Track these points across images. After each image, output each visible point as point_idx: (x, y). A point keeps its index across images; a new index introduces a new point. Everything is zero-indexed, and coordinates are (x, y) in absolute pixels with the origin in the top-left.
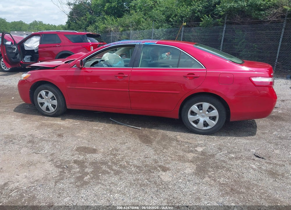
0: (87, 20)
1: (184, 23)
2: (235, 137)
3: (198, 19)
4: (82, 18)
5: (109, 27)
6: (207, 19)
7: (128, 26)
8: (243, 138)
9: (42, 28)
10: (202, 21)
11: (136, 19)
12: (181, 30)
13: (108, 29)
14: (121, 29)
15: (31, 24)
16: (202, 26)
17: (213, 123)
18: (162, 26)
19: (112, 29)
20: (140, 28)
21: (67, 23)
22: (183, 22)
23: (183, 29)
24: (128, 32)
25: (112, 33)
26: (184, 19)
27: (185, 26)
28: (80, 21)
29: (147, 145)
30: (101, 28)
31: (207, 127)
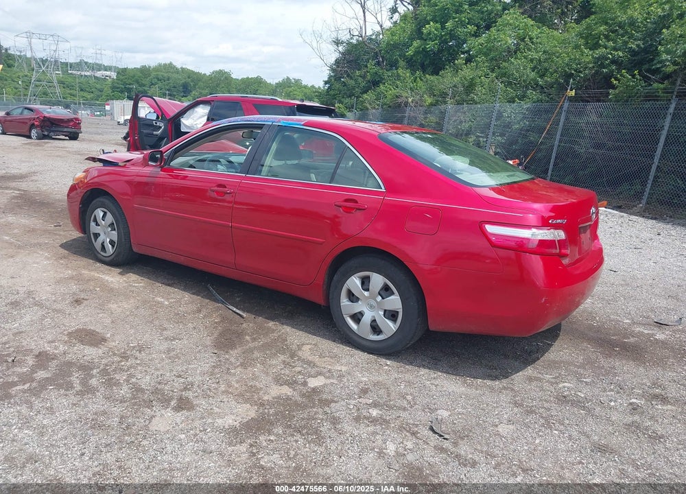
0: (369, 77)
1: (571, 90)
2: (441, 372)
3: (606, 82)
4: (358, 73)
5: (405, 94)
6: (626, 80)
7: (444, 95)
8: (459, 380)
9: (298, 93)
10: (614, 87)
11: (465, 78)
12: (561, 108)
13: (400, 100)
14: (429, 100)
15: (279, 85)
16: (614, 99)
17: (390, 327)
18: (522, 98)
19: (410, 100)
20: (473, 100)
21: (326, 83)
22: (569, 88)
23: (566, 105)
24: (442, 107)
25: (408, 109)
26: (571, 80)
27: (571, 99)
28: (351, 78)
29: (216, 351)
30: (389, 97)
31: (378, 335)
